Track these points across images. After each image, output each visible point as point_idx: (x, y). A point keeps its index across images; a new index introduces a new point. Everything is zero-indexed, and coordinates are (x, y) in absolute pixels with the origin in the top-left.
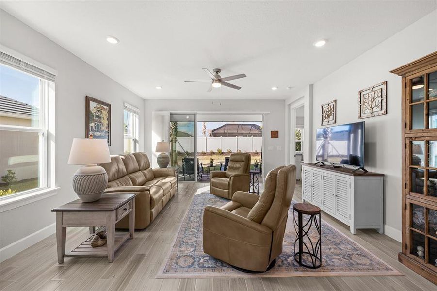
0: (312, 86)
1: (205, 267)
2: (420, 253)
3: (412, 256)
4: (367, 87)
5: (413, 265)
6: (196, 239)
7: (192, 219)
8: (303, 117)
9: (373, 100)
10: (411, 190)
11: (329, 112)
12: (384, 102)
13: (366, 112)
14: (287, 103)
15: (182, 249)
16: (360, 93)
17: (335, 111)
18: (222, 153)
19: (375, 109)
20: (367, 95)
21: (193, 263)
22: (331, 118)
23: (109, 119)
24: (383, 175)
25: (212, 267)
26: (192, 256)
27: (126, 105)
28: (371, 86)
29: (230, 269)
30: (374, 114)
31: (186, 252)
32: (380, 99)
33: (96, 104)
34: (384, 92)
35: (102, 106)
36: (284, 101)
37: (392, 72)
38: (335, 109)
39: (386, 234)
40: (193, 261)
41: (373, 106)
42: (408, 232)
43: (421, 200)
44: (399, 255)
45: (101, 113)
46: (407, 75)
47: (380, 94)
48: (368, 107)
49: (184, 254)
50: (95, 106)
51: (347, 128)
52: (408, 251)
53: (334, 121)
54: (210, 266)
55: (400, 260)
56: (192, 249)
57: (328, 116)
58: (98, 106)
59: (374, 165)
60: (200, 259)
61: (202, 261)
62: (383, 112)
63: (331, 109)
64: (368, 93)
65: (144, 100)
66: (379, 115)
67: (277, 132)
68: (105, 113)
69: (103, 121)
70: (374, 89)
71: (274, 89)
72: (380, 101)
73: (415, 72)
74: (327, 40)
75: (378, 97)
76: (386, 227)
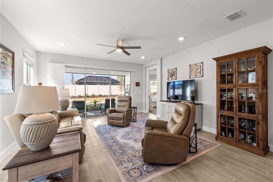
0: (161, 59)
1: (150, 171)
2: (224, 135)
3: (221, 136)
4: (193, 63)
5: (221, 140)
6: (127, 157)
7: (110, 144)
8: (156, 75)
9: (196, 70)
10: (221, 109)
11: (172, 73)
12: (202, 71)
13: (193, 75)
14: (144, 66)
15: (125, 165)
16: (190, 65)
17: (176, 73)
18: (88, 96)
19: (197, 74)
20: (193, 67)
21: (141, 172)
22: (174, 77)
23: (13, 66)
24: (202, 104)
25: (154, 170)
26: (135, 168)
27: (26, 54)
28: (196, 63)
29: (164, 167)
30: (197, 76)
31: (130, 167)
32: (200, 70)
33: (2, 49)
34: (202, 66)
35: (7, 52)
36: (142, 65)
37: (213, 59)
38: (176, 72)
39: (203, 130)
40: (140, 171)
41: (196, 72)
42: (219, 127)
43: (225, 113)
44: (216, 137)
45: (7, 60)
46: (218, 61)
47: (200, 67)
48: (194, 73)
49: (130, 169)
50: (2, 52)
51: (181, 83)
52: (220, 134)
53: (175, 78)
54: (152, 169)
55: (216, 139)
56: (131, 164)
57: (172, 76)
58: (4, 52)
59: (197, 100)
60: (143, 168)
61: (145, 169)
62: (201, 75)
63: (173, 72)
64: (194, 66)
65: (37, 51)
66: (199, 77)
67: (139, 83)
68: (10, 60)
69: (8, 68)
70: (197, 65)
71: (143, 57)
72: (200, 71)
73: (222, 60)
74: (185, 38)
75: (199, 69)
76: (203, 126)
